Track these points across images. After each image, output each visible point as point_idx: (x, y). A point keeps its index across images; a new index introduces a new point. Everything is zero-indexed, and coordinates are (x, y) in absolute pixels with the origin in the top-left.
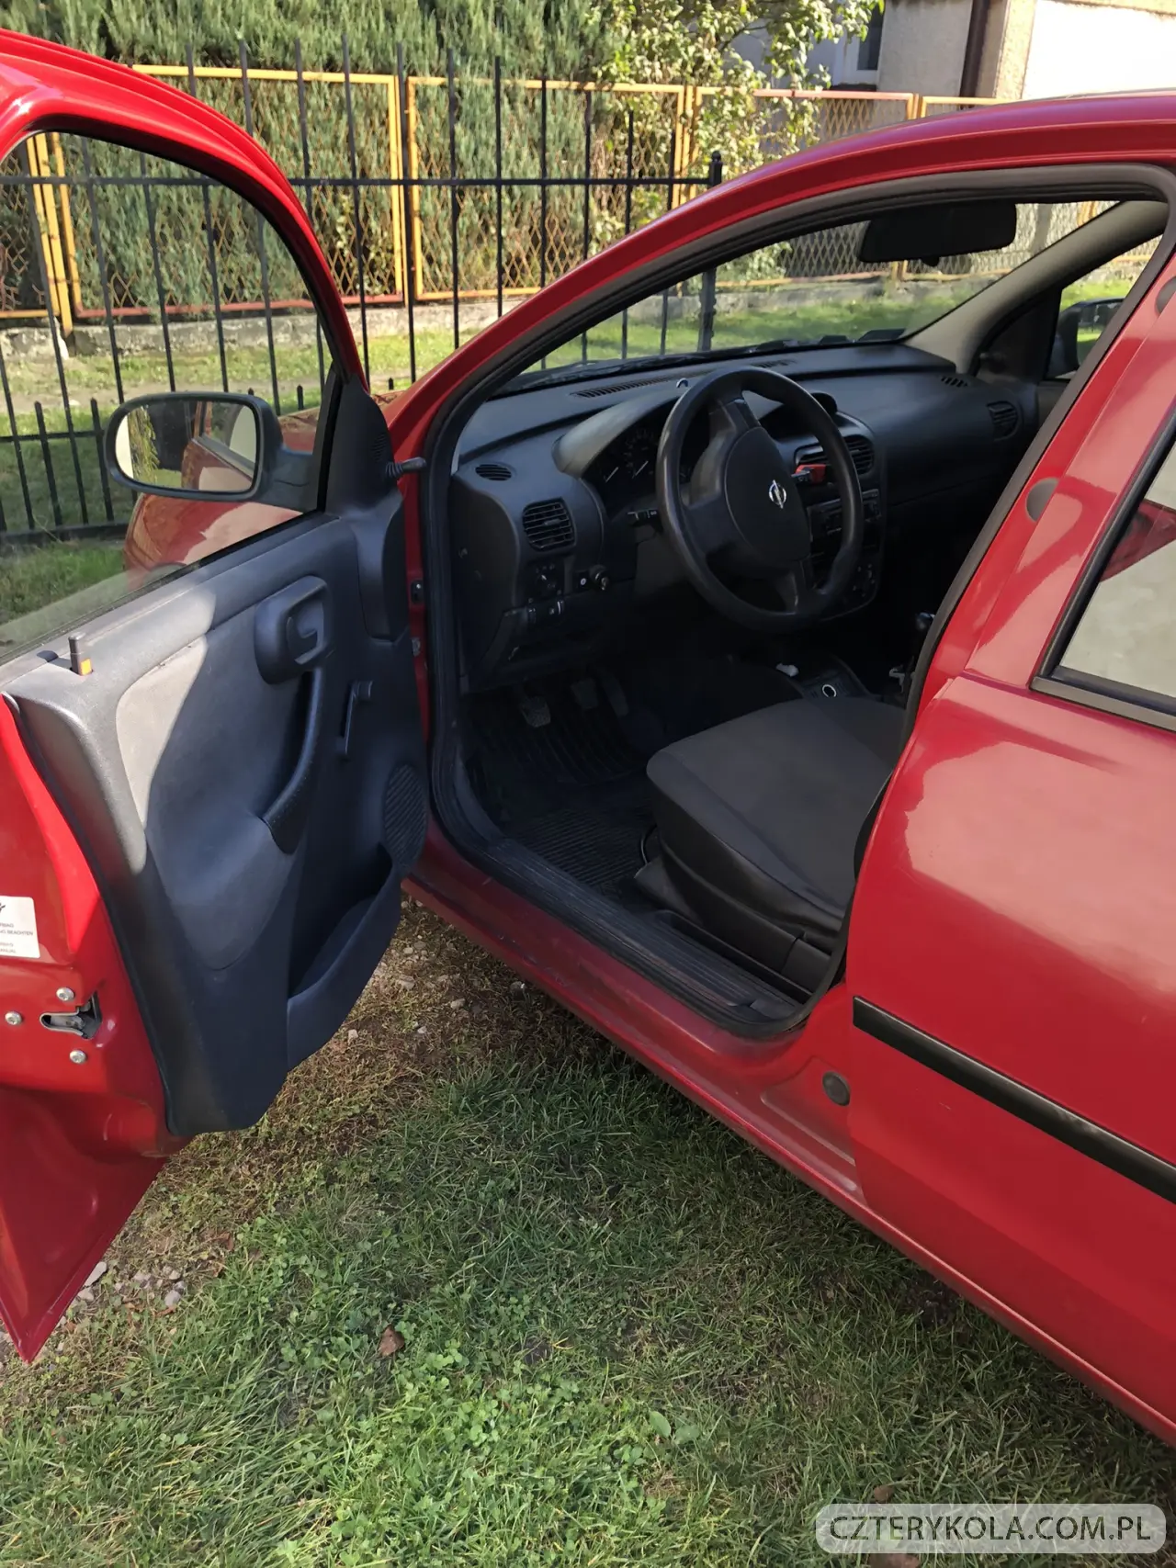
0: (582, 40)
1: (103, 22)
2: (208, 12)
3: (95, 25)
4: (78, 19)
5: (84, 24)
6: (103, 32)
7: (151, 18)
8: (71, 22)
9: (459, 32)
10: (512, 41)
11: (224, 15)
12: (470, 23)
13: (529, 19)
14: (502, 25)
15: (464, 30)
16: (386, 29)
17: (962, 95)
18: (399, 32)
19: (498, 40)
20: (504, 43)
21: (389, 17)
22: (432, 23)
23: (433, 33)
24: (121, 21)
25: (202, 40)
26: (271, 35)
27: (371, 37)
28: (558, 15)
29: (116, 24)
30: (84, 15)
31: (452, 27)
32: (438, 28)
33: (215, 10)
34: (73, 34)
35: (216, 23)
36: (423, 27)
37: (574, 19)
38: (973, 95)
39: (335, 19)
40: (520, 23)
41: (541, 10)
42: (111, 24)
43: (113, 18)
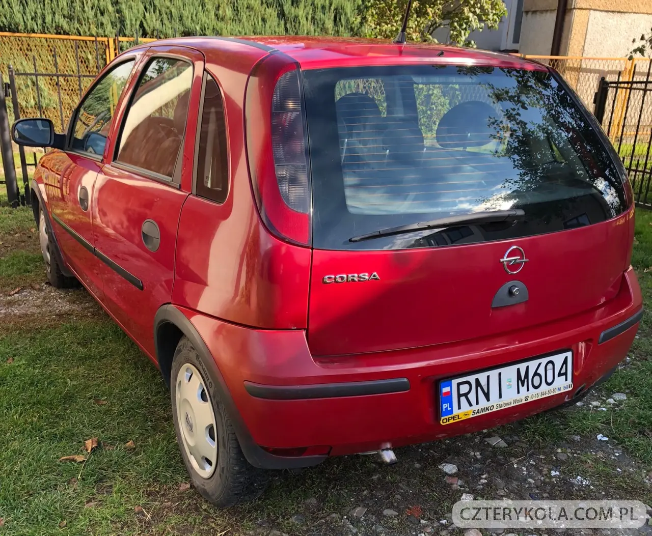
0: (352, 29)
1: (141, 22)
2: (185, 18)
3: (138, 23)
4: (131, 20)
5: (134, 22)
6: (141, 25)
7: (161, 21)
8: (128, 22)
9: (295, 26)
10: (319, 30)
11: (192, 19)
12: (299, 23)
13: (327, 21)
14: (314, 24)
15: (297, 25)
16: (262, 25)
17: (552, 55)
18: (267, 26)
19: (312, 29)
20: (315, 31)
21: (264, 20)
22: (282, 22)
23: (283, 26)
24: (149, 21)
25: (182, 29)
26: (211, 27)
27: (255, 28)
28: (340, 19)
29: (147, 23)
30: (134, 19)
31: (291, 24)
32: (285, 24)
33: (188, 17)
34: (129, 26)
35: (188, 23)
36: (279, 24)
37: (348, 20)
38: (557, 55)
39: (240, 21)
40: (322, 22)
41: (332, 17)
42: (144, 23)
43: (145, 20)
